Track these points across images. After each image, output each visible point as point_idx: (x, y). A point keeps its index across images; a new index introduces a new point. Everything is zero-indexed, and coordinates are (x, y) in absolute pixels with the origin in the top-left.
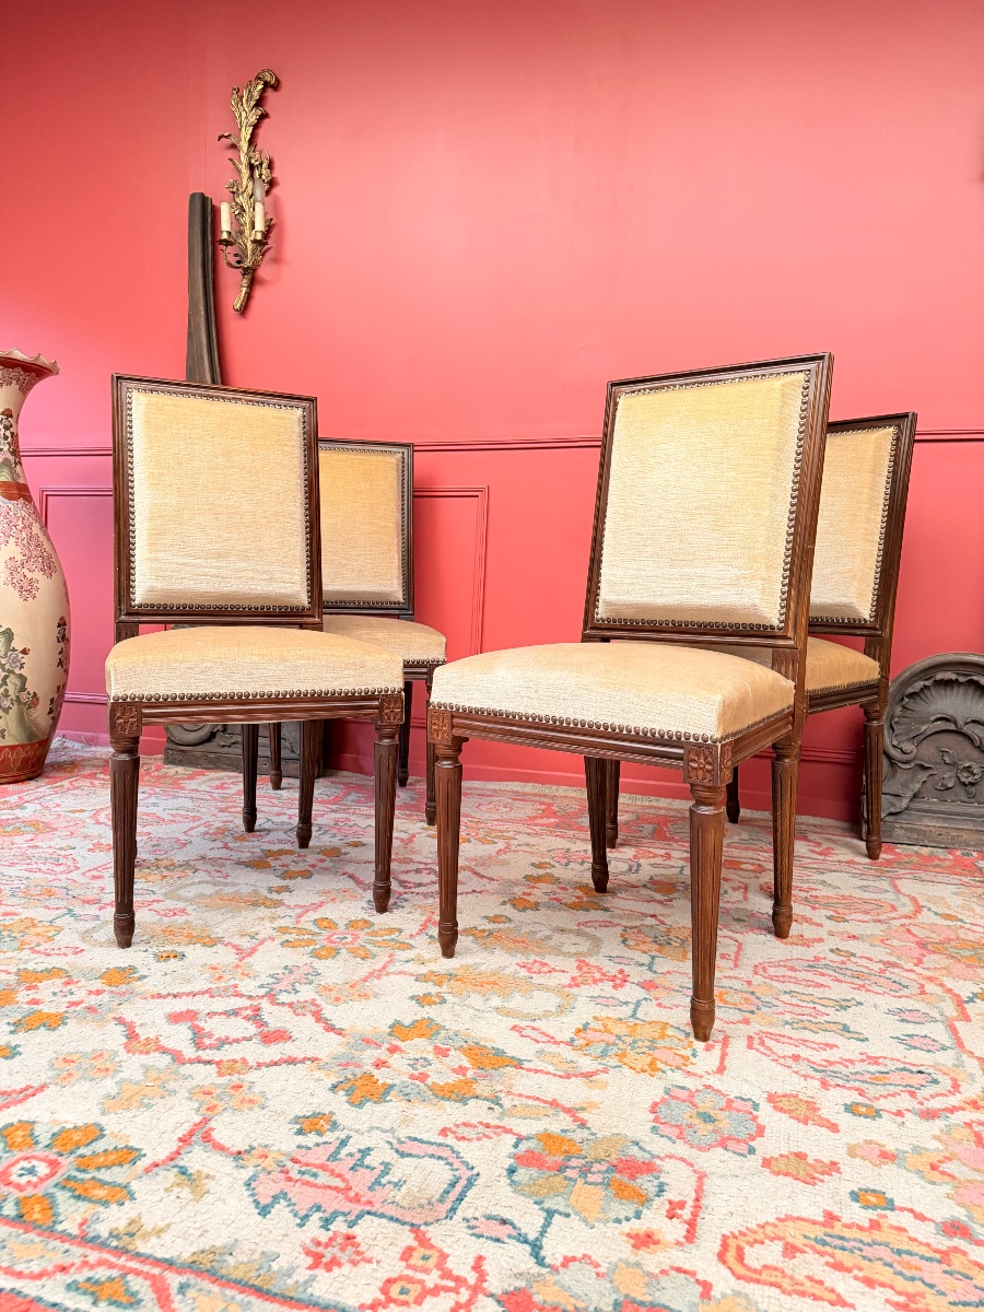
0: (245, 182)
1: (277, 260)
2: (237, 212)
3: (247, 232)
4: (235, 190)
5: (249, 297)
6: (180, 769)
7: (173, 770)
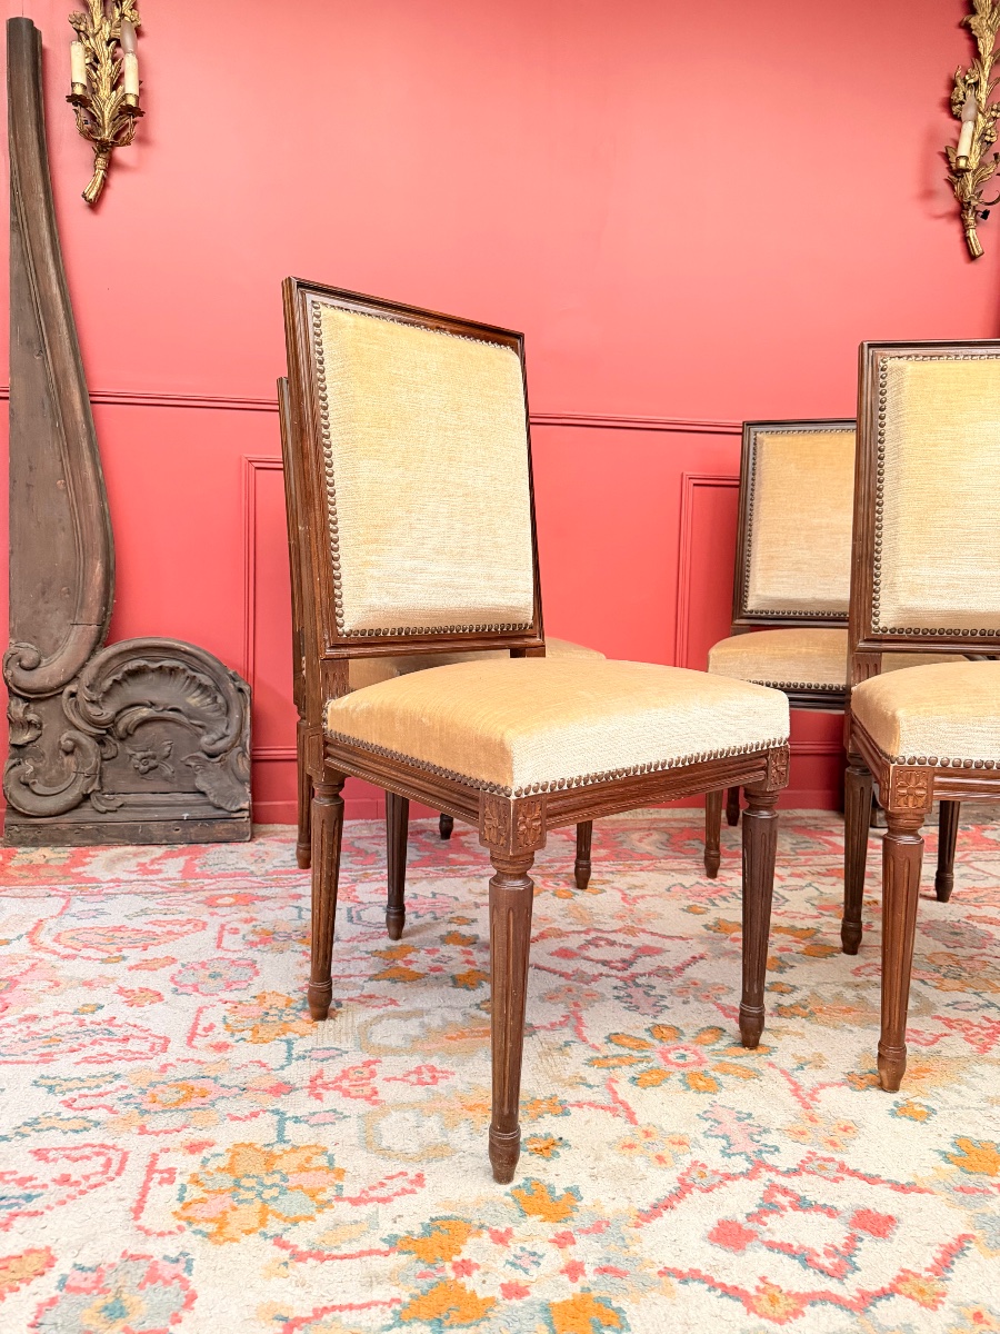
0: (97, 19)
1: (143, 140)
2: (88, 61)
3: (104, 91)
4: (82, 28)
5: (105, 184)
6: (46, 851)
7: (39, 855)
